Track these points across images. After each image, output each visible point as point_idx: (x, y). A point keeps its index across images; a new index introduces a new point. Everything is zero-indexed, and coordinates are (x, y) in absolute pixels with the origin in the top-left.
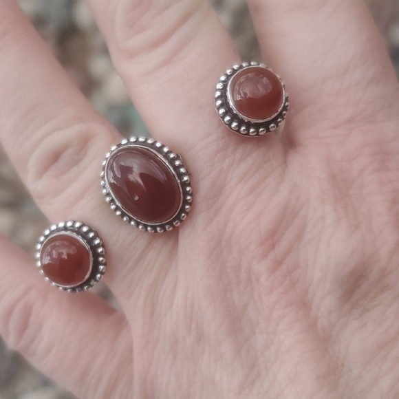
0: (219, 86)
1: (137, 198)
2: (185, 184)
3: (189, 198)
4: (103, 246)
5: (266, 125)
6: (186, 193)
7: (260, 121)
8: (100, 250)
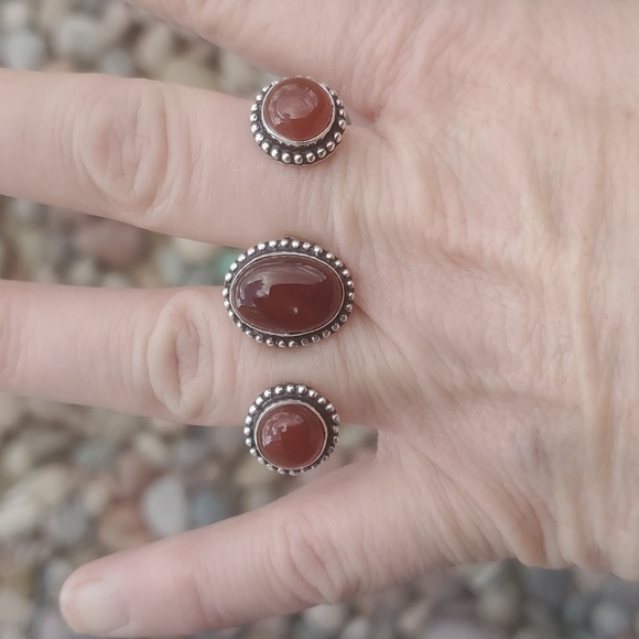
0: (259, 138)
1: (296, 310)
2: (322, 255)
3: (338, 263)
4: (309, 388)
5: (336, 128)
6: (331, 261)
7: (328, 130)
8: (311, 393)
